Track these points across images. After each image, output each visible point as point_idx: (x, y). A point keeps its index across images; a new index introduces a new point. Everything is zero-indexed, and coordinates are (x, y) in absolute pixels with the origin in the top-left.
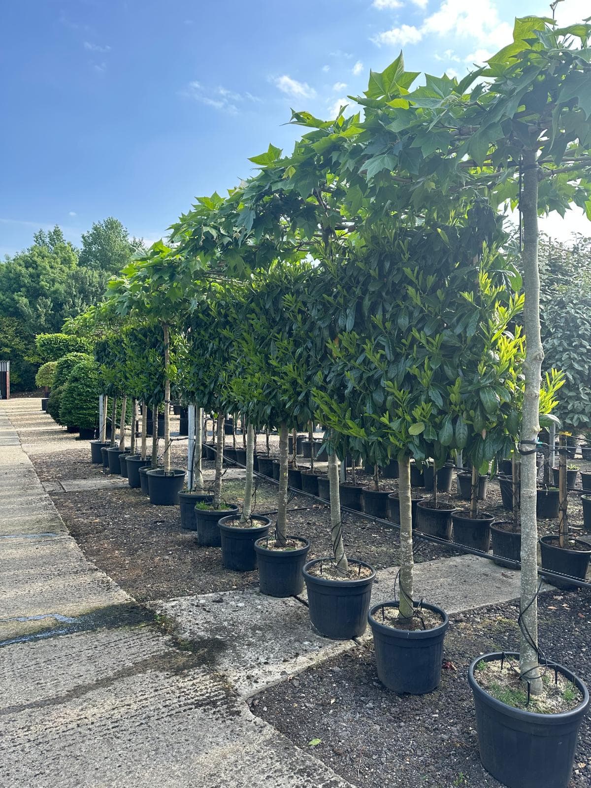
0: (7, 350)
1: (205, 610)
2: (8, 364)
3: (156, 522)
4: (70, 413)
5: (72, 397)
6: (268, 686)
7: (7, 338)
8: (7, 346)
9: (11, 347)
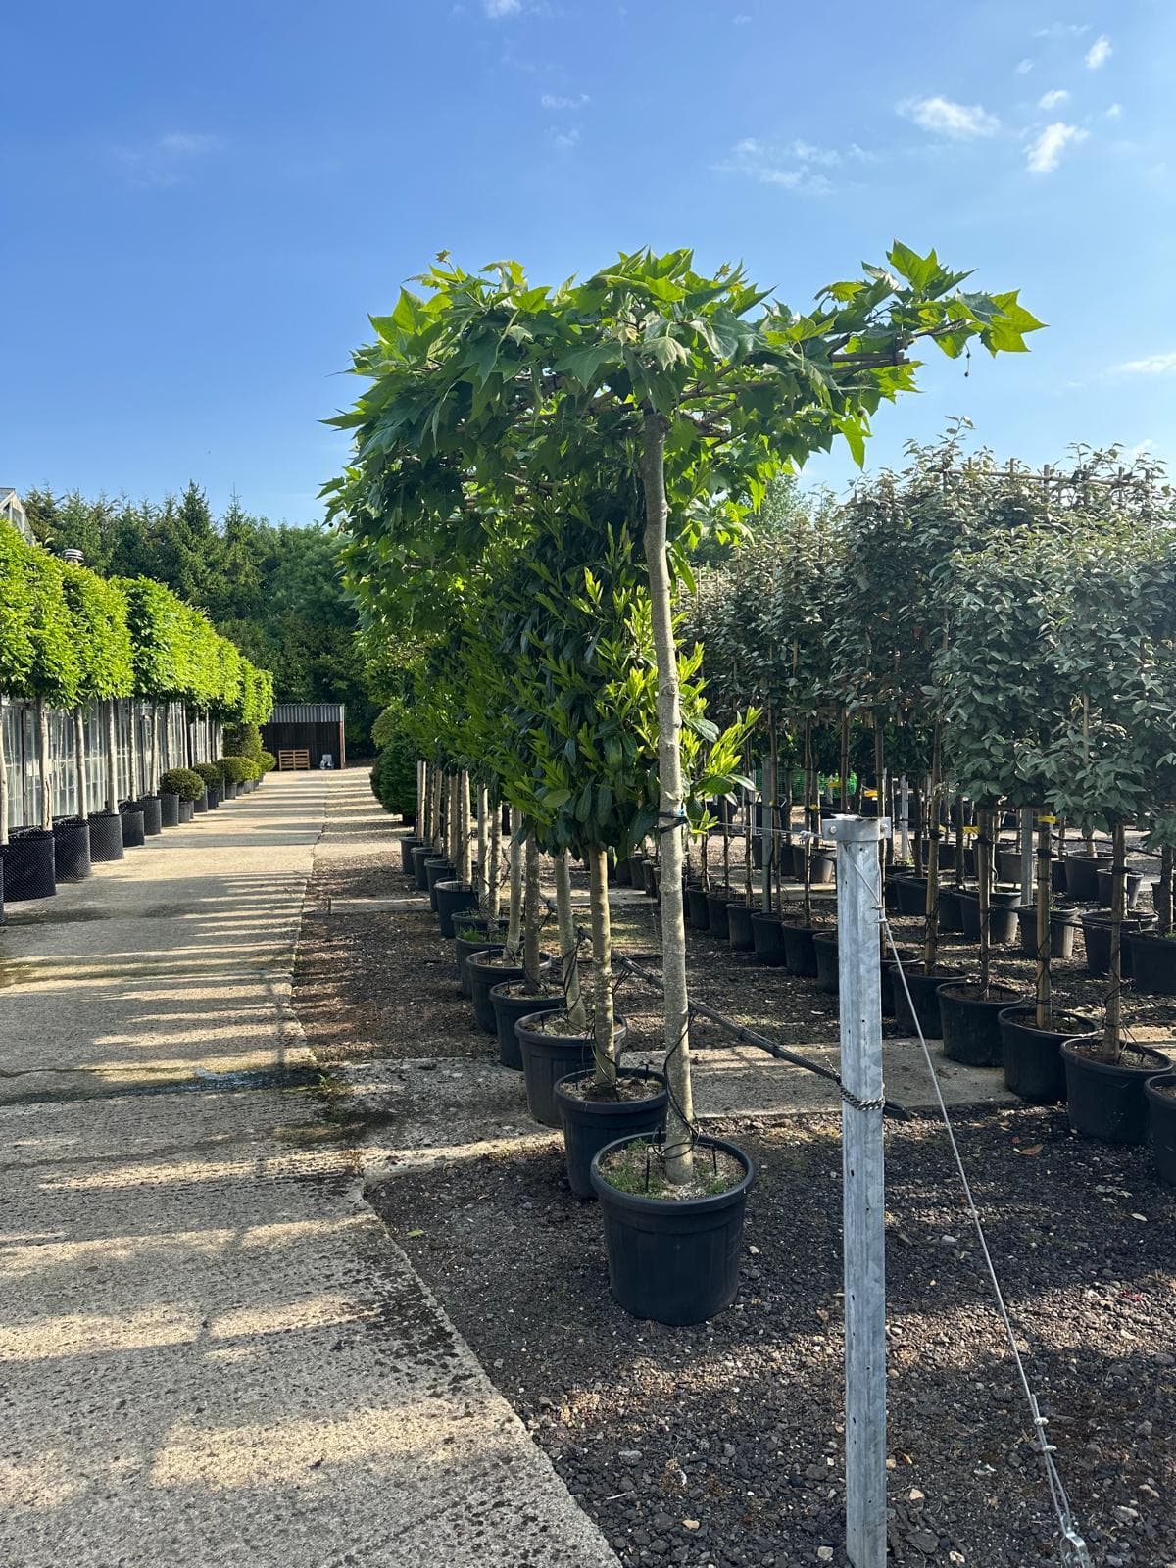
0: (342, 685)
1: (400, 1077)
2: (342, 709)
3: (426, 963)
4: (396, 791)
5: (398, 763)
6: (408, 1171)
7: (341, 663)
8: (342, 678)
9: (349, 680)
